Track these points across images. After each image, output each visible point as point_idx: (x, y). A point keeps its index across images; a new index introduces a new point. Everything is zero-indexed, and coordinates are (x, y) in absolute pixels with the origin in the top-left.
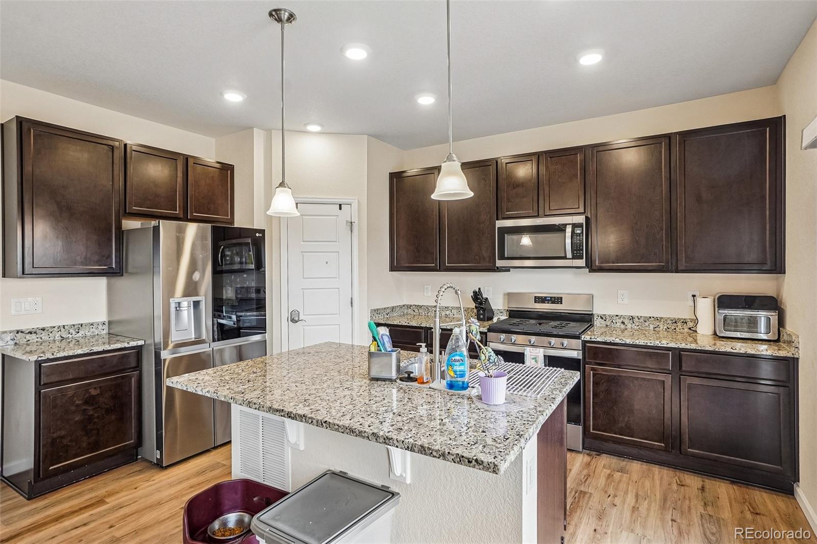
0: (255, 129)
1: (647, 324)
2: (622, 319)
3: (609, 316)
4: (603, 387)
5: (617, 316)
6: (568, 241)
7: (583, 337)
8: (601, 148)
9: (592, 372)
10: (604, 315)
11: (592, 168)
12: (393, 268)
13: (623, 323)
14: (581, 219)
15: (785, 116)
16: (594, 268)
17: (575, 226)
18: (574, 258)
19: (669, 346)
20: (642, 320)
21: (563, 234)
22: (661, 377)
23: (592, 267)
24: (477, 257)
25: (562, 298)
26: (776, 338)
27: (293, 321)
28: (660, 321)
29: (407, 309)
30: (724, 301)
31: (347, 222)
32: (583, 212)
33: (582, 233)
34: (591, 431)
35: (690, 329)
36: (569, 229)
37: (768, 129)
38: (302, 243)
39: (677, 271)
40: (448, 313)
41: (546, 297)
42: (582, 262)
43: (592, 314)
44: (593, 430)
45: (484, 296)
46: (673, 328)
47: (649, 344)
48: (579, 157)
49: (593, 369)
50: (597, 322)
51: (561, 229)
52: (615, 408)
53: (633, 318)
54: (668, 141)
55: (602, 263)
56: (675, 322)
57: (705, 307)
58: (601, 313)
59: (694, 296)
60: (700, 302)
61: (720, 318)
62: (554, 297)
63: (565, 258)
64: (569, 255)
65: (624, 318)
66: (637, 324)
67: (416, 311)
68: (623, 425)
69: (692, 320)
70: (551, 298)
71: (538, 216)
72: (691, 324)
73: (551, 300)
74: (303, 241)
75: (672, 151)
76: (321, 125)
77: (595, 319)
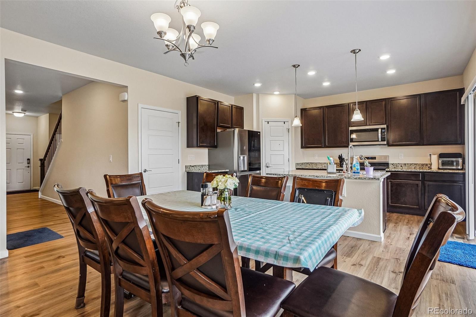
0: (254, 94)
1: (411, 166)
2: (401, 165)
3: (396, 164)
4: (394, 188)
5: (399, 163)
6: (380, 135)
7: (386, 169)
8: (392, 99)
9: (390, 182)
10: (393, 163)
11: (389, 107)
12: (302, 147)
13: (401, 166)
14: (385, 126)
15: (464, 88)
16: (390, 144)
17: (382, 129)
18: (382, 141)
19: (420, 171)
20: (409, 165)
21: (377, 132)
22: (417, 182)
23: (389, 145)
24: (340, 142)
25: (376, 157)
26: (462, 168)
27: (267, 167)
28: (417, 165)
29: (307, 164)
30: (441, 156)
31: (287, 129)
32: (385, 123)
33: (385, 131)
34: (390, 204)
35: (429, 167)
36: (380, 130)
37: (458, 93)
38: (270, 137)
39: (423, 145)
40: (325, 165)
41: (369, 157)
42: (385, 143)
43: (388, 163)
44: (391, 203)
45: (343, 157)
46: (422, 167)
47: (412, 171)
48: (384, 103)
49: (390, 181)
50: (390, 166)
51: (377, 130)
52: (399, 195)
53: (405, 164)
54: (419, 97)
55: (393, 143)
56: (423, 165)
57: (435, 158)
58: (392, 163)
59: (430, 155)
60: (433, 156)
61: (440, 161)
62: (373, 157)
63: (378, 141)
64: (380, 140)
65: (402, 164)
66: (407, 166)
67: (311, 165)
68: (403, 201)
69: (429, 164)
70: (371, 157)
71: (366, 125)
72: (429, 166)
73: (371, 158)
74: (271, 136)
75: (421, 101)
76: (280, 92)
77: (390, 165)
